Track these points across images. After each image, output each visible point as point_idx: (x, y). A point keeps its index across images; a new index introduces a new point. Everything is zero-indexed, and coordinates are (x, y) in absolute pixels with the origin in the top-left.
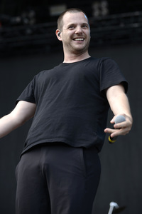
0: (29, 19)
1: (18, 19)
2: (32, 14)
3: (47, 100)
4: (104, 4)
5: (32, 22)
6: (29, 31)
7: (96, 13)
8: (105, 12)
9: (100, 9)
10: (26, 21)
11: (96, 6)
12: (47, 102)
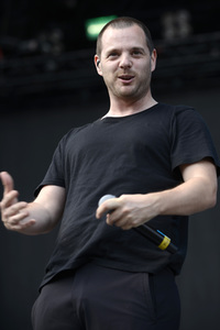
0: (51, 43)
1: (32, 45)
2: (56, 35)
3: (81, 190)
4: (183, 17)
5: (57, 49)
6: (51, 66)
7: (169, 33)
8: (185, 30)
9: (176, 25)
10: (46, 48)
11: (168, 20)
12: (82, 194)
